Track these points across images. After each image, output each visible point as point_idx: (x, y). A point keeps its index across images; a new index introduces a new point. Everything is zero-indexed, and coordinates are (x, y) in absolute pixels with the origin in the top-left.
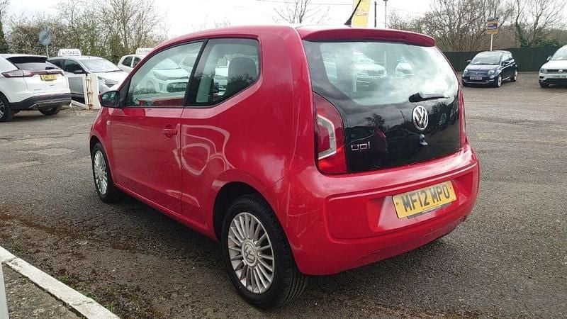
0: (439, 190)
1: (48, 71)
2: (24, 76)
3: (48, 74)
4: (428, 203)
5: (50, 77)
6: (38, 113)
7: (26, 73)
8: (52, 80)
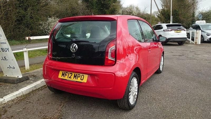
0: (79, 76)
1: (179, 29)
2: (168, 31)
3: (178, 30)
4: (71, 78)
5: (178, 31)
6: (177, 44)
7: (170, 30)
8: (179, 32)
